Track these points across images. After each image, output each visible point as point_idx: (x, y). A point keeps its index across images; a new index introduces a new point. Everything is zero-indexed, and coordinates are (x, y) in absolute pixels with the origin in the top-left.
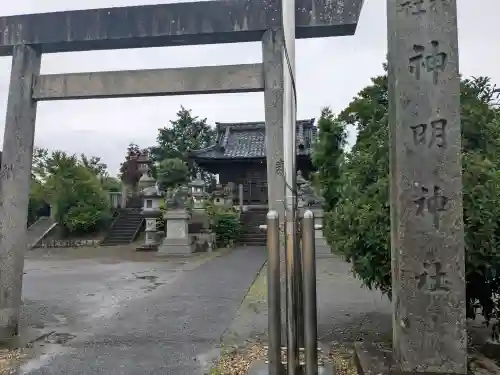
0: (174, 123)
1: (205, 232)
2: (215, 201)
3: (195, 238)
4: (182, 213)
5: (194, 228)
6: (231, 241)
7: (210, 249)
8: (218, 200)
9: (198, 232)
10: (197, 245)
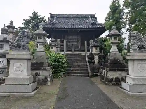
0: (30, 17)
1: (45, 70)
2: (51, 48)
3: (37, 74)
4: (25, 54)
5: (36, 66)
6: (62, 73)
7: (49, 83)
8: (52, 48)
9: (39, 69)
10: (39, 80)
